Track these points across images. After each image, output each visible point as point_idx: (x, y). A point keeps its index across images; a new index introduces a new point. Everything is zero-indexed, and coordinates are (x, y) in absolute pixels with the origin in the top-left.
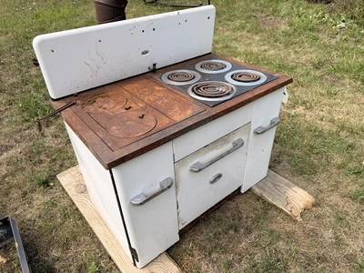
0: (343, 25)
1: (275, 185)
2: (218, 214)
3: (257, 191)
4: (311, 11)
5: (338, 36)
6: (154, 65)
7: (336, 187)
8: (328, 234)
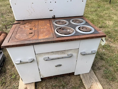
1: (90, 78)
2: (61, 78)
3: (81, 77)
6: (54, 16)
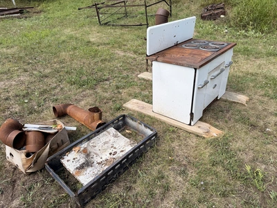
0: (226, 31)
1: (230, 95)
4: (207, 25)
5: (227, 36)
6: (177, 42)
7: (256, 93)
8: (260, 108)
